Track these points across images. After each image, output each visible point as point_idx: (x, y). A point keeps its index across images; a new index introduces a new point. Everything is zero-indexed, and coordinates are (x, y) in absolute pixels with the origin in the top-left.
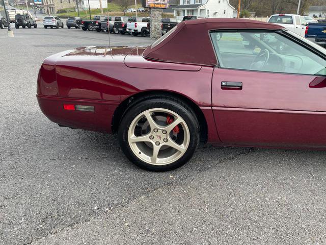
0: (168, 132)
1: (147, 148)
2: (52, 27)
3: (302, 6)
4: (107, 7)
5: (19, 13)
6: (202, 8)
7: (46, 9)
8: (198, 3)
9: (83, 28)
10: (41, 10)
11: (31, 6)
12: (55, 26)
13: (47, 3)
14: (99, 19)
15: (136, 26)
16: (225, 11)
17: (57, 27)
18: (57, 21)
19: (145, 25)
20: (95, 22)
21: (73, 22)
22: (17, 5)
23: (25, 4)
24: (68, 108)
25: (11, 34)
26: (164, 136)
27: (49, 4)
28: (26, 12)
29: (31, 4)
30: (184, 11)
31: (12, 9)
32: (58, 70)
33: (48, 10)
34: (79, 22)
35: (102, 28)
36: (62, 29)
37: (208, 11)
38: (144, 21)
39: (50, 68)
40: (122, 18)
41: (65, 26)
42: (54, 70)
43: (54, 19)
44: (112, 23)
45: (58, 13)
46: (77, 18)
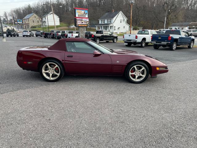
0: (54, 69)
1: (48, 74)
2: (27, 36)
3: (167, 23)
4: (59, 25)
5: (9, 28)
6: (111, 25)
7: (24, 26)
8: (109, 23)
9: (44, 36)
10: (22, 26)
11: (16, 24)
12: (28, 36)
13: (25, 22)
14: (53, 32)
15: (72, 36)
16: (124, 27)
17: (30, 36)
18: (30, 33)
19: (77, 35)
20: (51, 34)
21: (39, 33)
22: (7, 23)
23: (13, 23)
24: (25, 63)
25: (5, 40)
26: (53, 71)
27: (26, 23)
28: (13, 28)
29: (16, 23)
30: (102, 27)
31: (5, 26)
32: (23, 53)
33: (25, 26)
34: (42, 33)
35: (55, 37)
36: (33, 37)
37: (115, 27)
38: (77, 33)
39: (20, 52)
40: (65, 31)
41: (35, 35)
42: (22, 53)
43: (29, 32)
44: (60, 34)
45: (31, 28)
46: (41, 31)
